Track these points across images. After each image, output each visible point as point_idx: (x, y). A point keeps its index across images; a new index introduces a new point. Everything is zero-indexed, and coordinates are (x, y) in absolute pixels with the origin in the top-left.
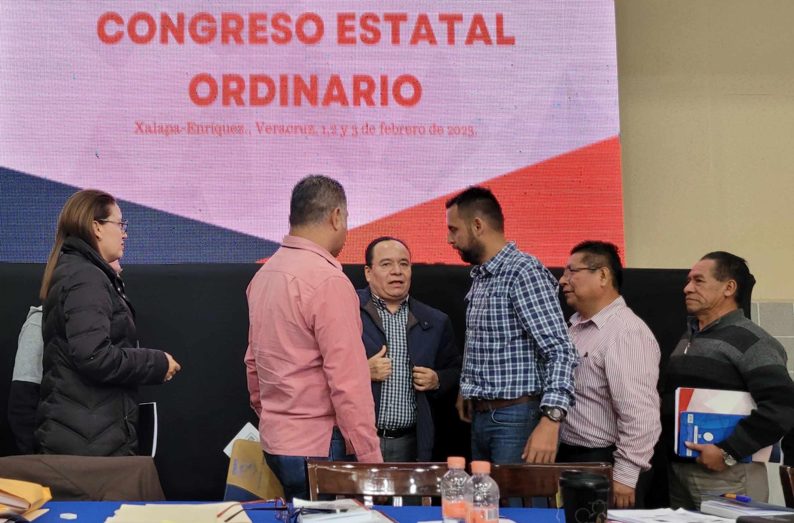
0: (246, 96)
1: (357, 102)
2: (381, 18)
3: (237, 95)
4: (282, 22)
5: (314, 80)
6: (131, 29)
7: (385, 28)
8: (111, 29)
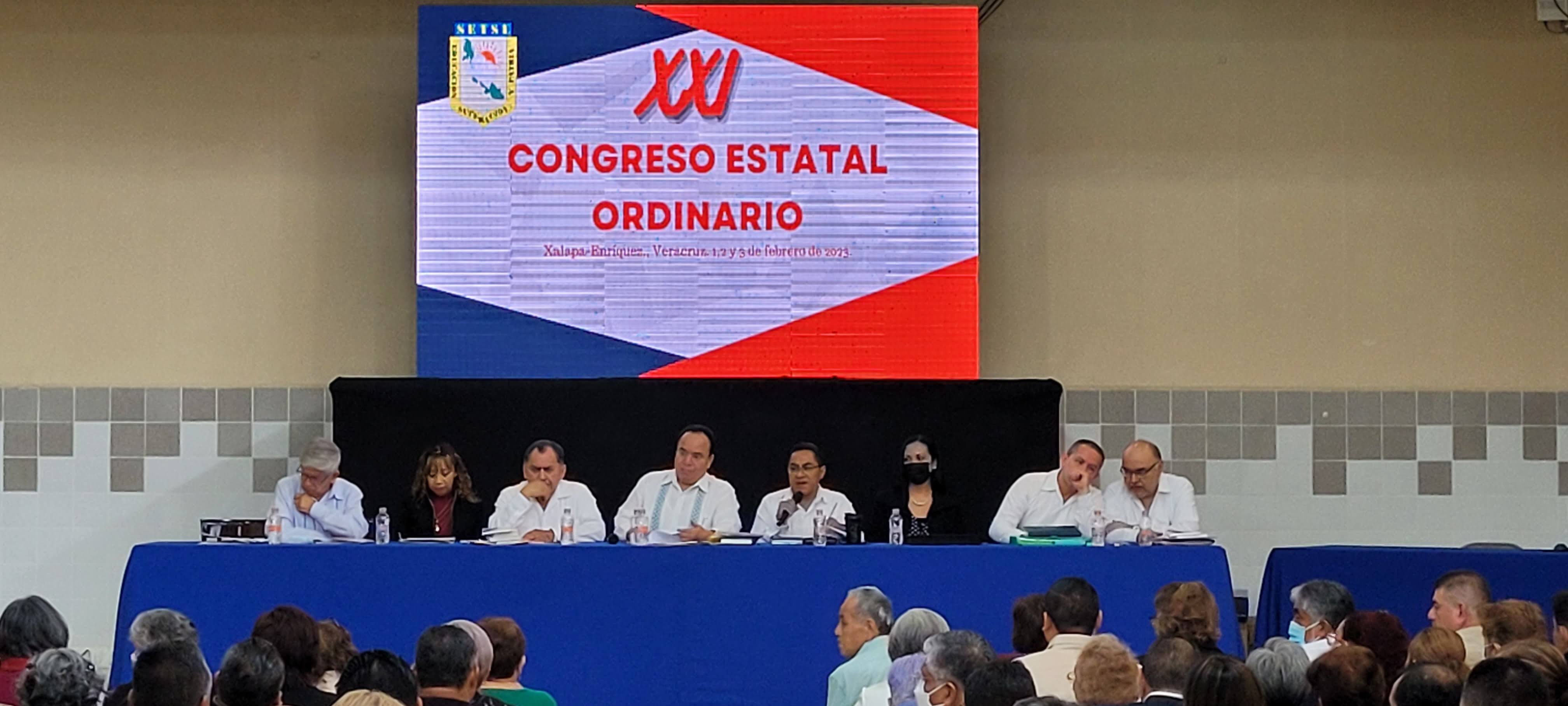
0: (644, 221)
1: (744, 227)
2: (767, 147)
3: (636, 220)
4: (676, 152)
5: (705, 205)
6: (540, 157)
7: (771, 158)
8: (521, 159)
